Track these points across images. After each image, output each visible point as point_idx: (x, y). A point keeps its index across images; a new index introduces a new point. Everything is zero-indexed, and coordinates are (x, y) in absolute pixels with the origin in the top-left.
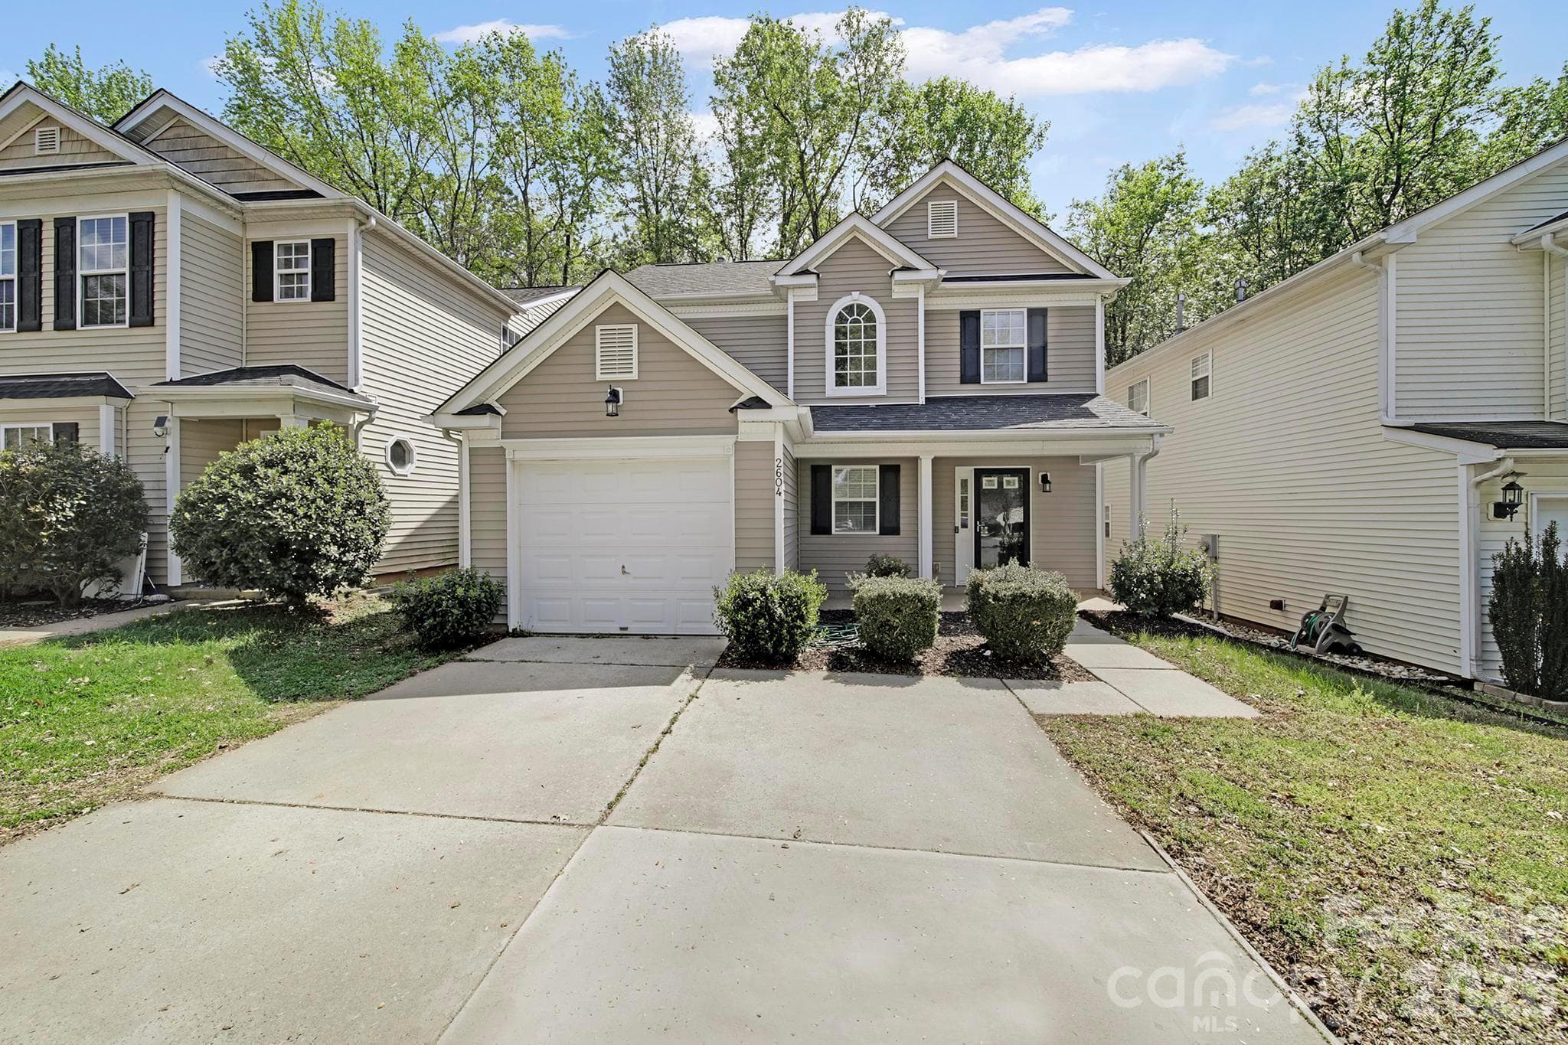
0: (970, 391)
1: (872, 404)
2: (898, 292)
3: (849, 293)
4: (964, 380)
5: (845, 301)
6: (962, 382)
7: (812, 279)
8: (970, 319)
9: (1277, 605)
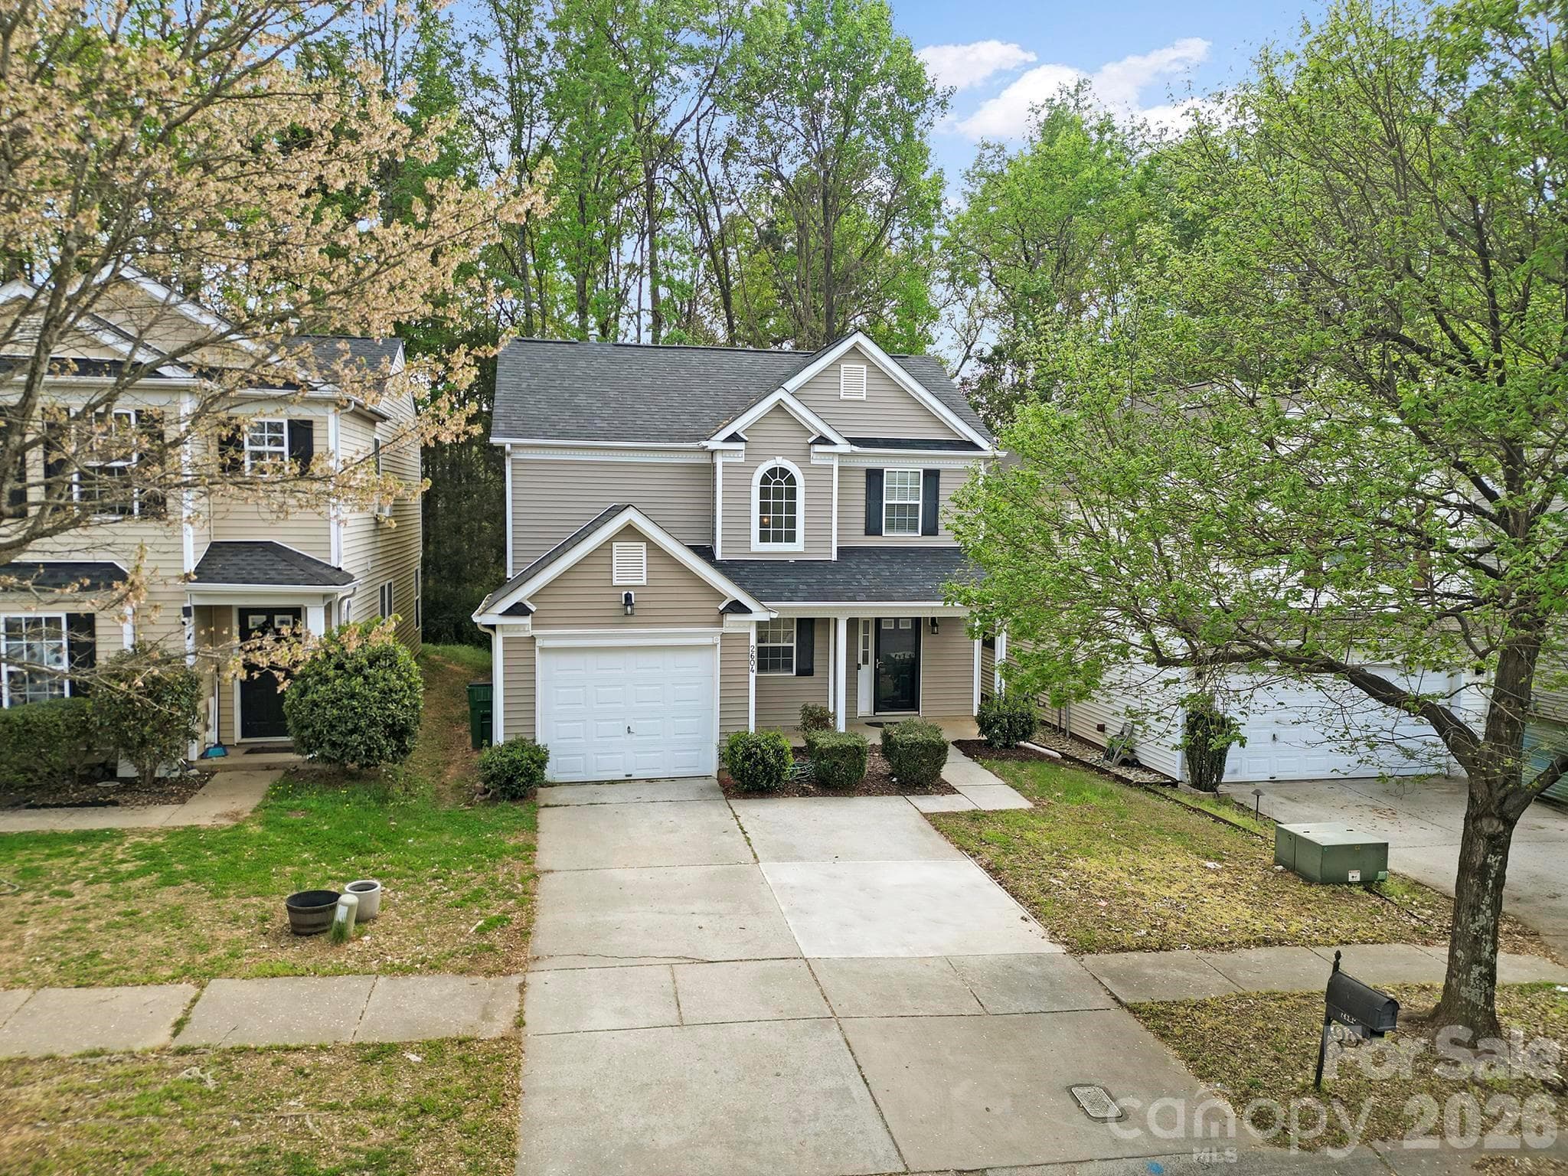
0: (873, 542)
1: (792, 559)
2: (815, 461)
3: (774, 456)
4: (869, 531)
5: (769, 465)
6: (867, 534)
7: (741, 446)
8: (874, 477)
9: (1101, 728)
